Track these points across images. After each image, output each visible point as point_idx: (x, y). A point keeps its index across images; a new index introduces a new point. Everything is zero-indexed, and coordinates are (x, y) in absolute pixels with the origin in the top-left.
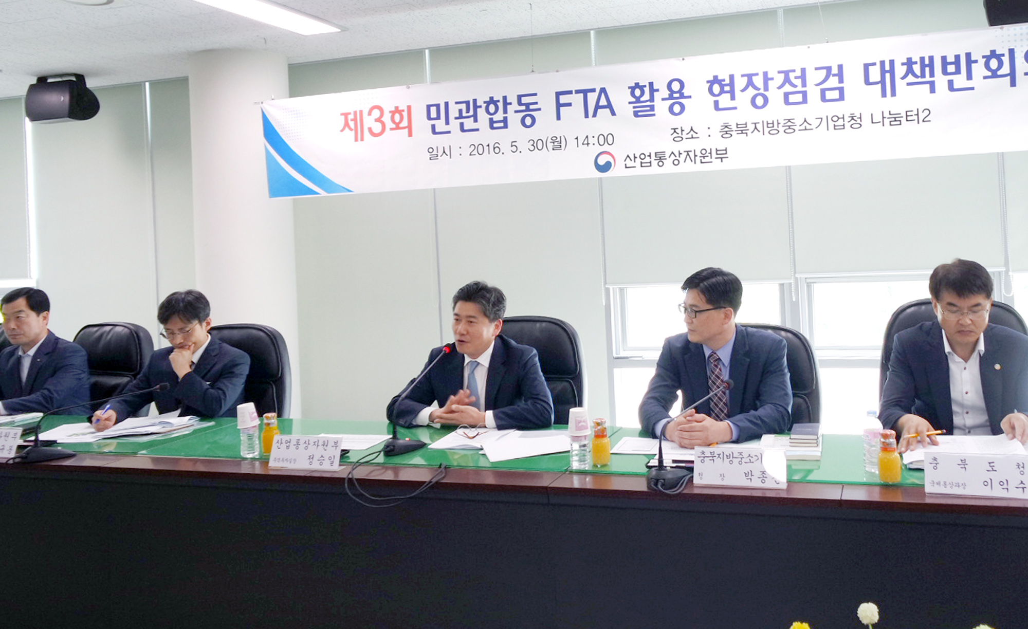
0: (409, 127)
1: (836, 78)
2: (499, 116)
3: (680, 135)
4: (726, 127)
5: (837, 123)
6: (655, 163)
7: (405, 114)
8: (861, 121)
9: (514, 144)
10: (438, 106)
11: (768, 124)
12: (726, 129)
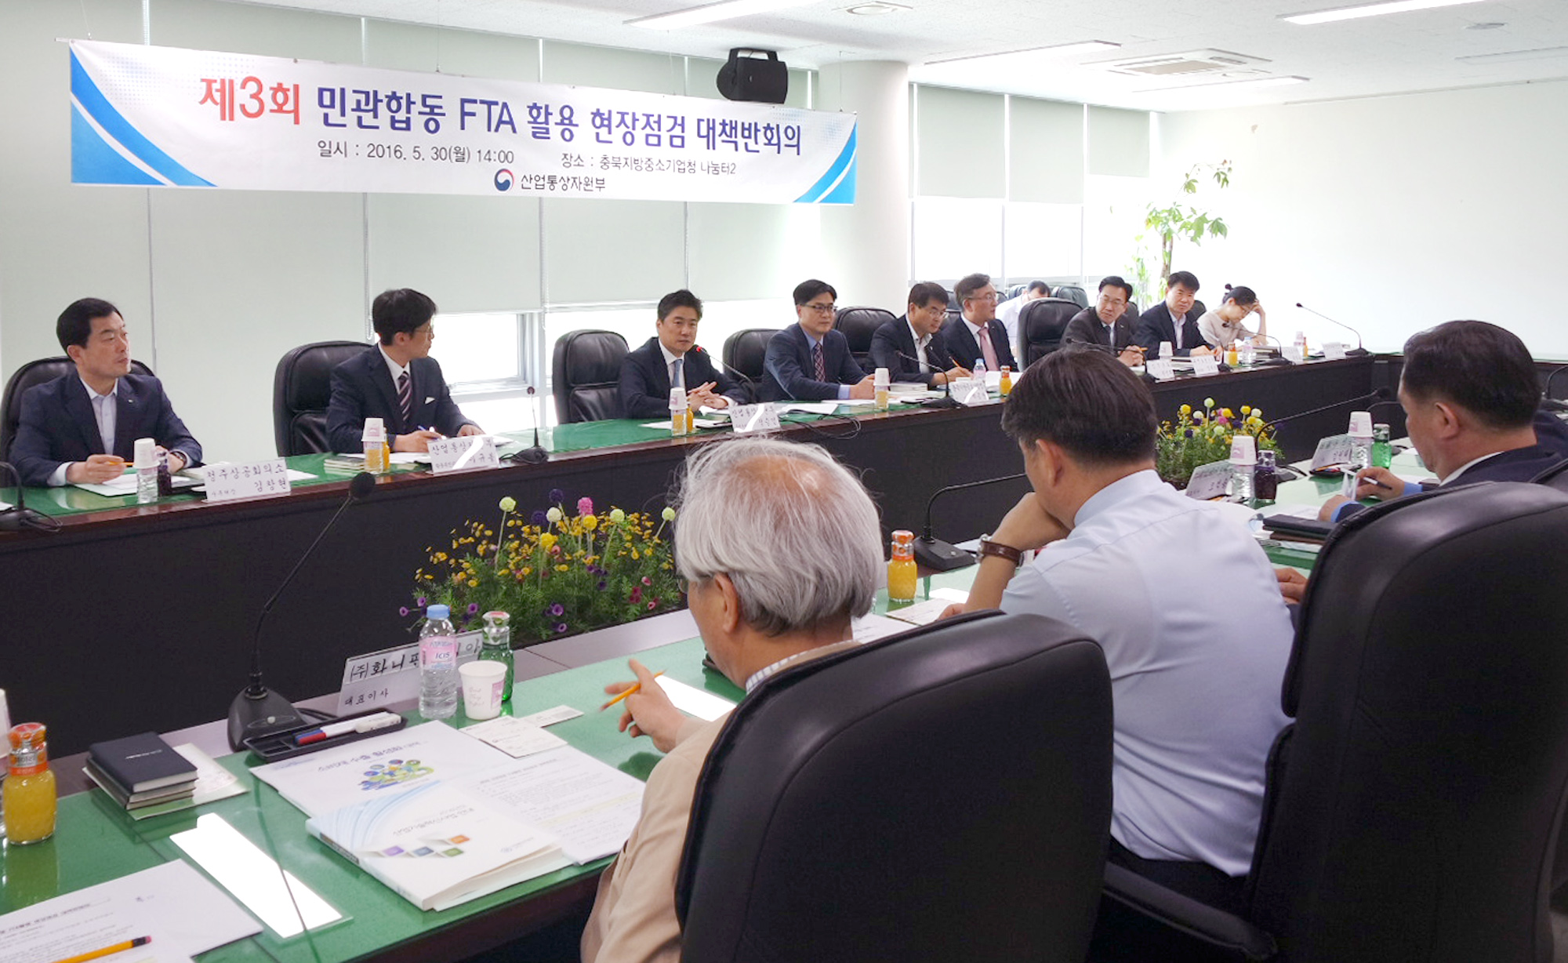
0: (296, 111)
1: (680, 128)
2: (401, 115)
3: (569, 161)
4: (605, 158)
5: (680, 167)
6: (547, 186)
7: (291, 94)
8: (695, 167)
9: (417, 149)
10: (332, 91)
11: (634, 160)
12: (605, 161)
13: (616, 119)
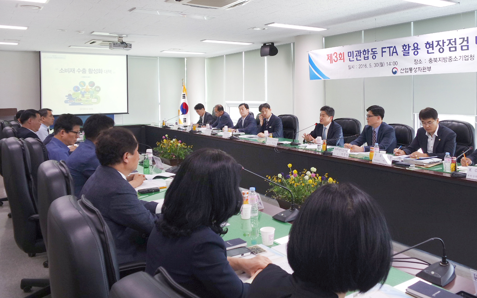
0: (344, 59)
1: (466, 42)
2: (366, 56)
3: (417, 62)
4: (431, 59)
5: (466, 58)
6: (409, 71)
8: (474, 57)
9: (370, 64)
10: (351, 52)
11: (444, 58)
12: (431, 60)
13: (435, 44)
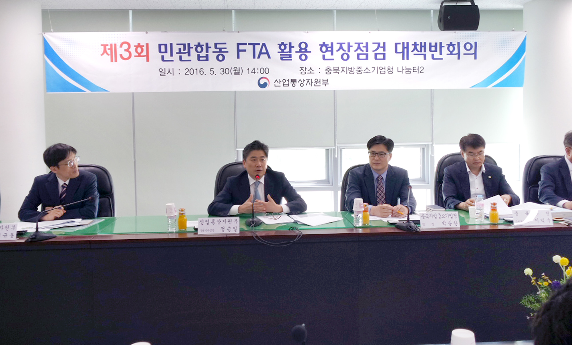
0: (147, 56)
1: (382, 49)
2: (204, 54)
3: (304, 71)
4: (328, 68)
5: (382, 71)
6: (290, 85)
7: (145, 48)
8: (393, 70)
9: (212, 70)
10: (166, 45)
11: (349, 68)
12: (328, 70)
13: (336, 47)
